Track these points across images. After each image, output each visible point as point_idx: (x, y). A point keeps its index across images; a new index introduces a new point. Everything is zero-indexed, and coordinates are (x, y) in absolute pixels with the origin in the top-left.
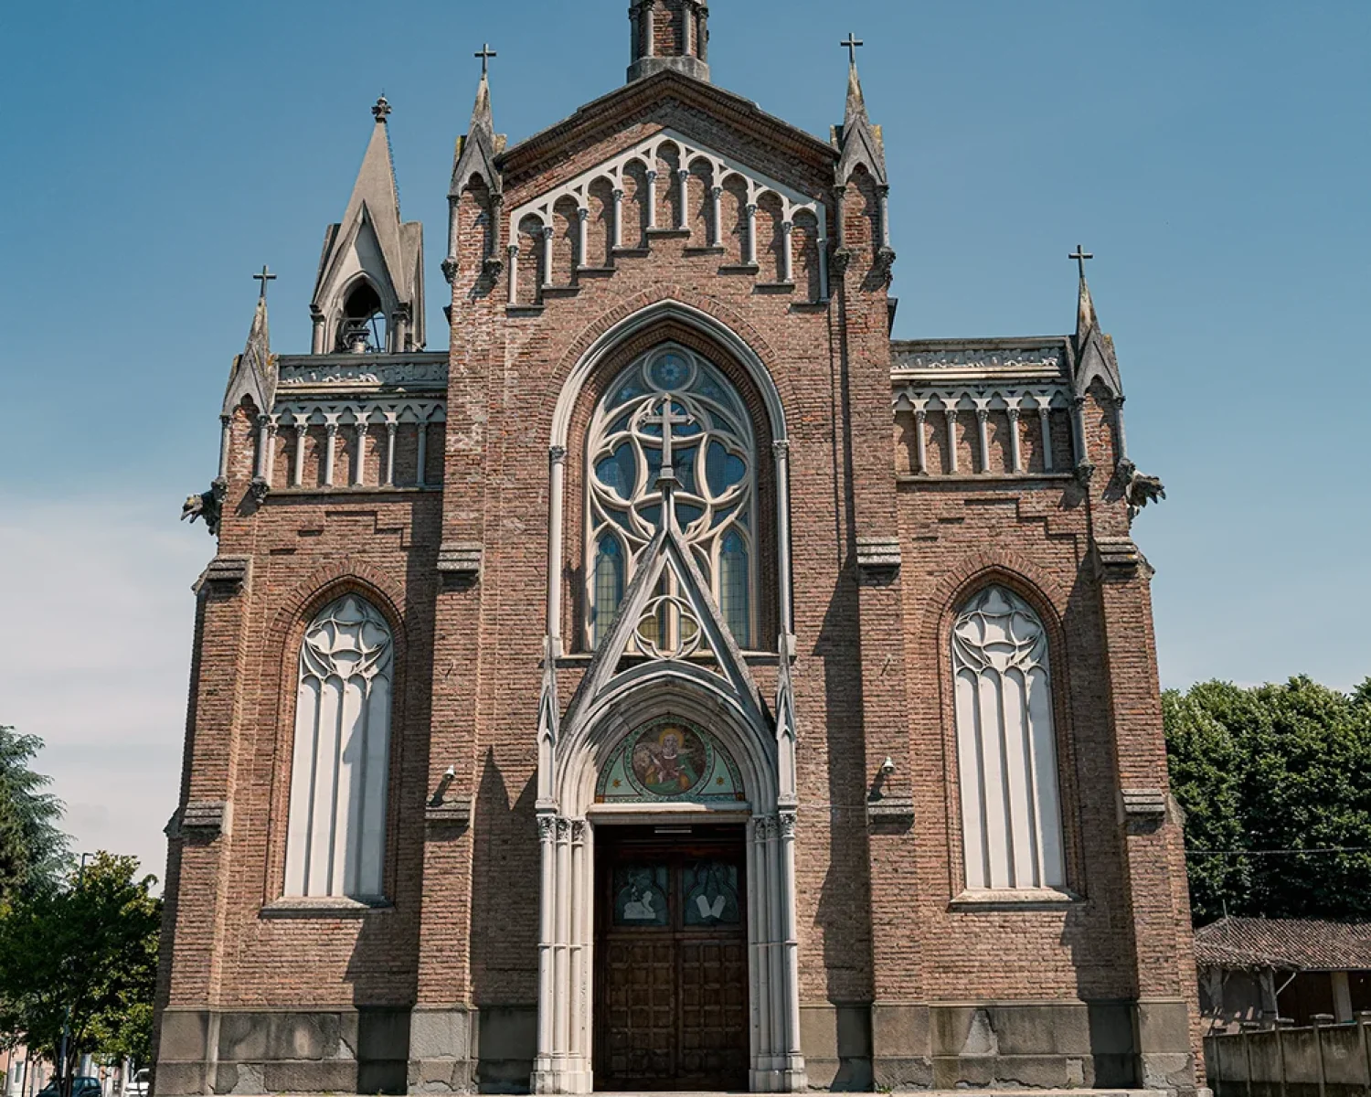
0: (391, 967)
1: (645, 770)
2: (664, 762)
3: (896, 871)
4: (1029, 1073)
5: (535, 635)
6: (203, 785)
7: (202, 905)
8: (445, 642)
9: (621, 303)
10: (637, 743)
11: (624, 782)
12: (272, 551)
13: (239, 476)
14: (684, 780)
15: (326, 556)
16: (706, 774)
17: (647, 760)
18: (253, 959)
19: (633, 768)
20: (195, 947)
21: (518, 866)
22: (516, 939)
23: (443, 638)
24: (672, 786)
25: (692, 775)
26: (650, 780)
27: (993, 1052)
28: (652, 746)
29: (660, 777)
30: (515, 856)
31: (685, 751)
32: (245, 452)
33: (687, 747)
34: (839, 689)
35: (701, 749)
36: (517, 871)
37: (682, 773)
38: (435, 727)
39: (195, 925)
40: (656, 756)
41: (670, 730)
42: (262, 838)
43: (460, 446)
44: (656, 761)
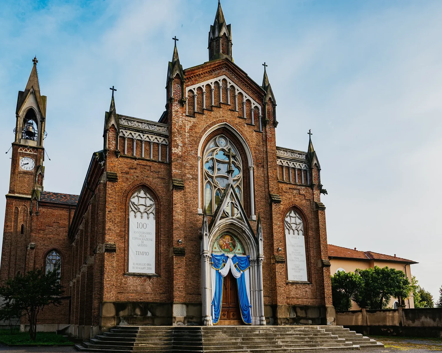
0: (160, 292)
1: (222, 245)
2: (226, 244)
3: (281, 274)
4: (302, 321)
5: (195, 207)
6: (108, 238)
7: (111, 273)
8: (176, 206)
9: (214, 120)
10: (220, 238)
11: (217, 248)
12: (122, 173)
13: (111, 149)
14: (231, 249)
15: (137, 177)
16: (236, 248)
17: (222, 243)
18: (122, 288)
19: (219, 244)
20: (110, 284)
21: (194, 267)
22: (193, 286)
23: (175, 204)
24: (228, 250)
25: (233, 248)
26: (223, 248)
27: (295, 317)
28: (224, 239)
29: (226, 247)
30: (193, 265)
31: (231, 242)
32: (113, 142)
33: (231, 241)
34: (265, 230)
35: (234, 242)
36: (193, 269)
37: (230, 247)
38: (174, 229)
39: (110, 278)
40: (224, 242)
41: (228, 236)
42: (123, 255)
43: (176, 151)
44: (224, 243)
